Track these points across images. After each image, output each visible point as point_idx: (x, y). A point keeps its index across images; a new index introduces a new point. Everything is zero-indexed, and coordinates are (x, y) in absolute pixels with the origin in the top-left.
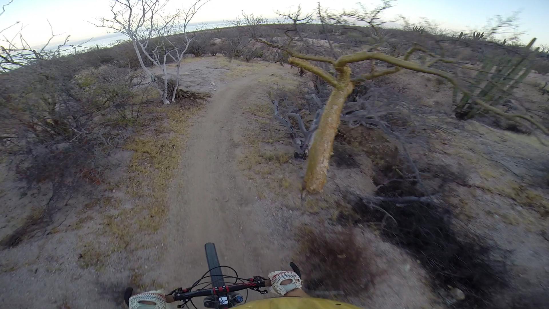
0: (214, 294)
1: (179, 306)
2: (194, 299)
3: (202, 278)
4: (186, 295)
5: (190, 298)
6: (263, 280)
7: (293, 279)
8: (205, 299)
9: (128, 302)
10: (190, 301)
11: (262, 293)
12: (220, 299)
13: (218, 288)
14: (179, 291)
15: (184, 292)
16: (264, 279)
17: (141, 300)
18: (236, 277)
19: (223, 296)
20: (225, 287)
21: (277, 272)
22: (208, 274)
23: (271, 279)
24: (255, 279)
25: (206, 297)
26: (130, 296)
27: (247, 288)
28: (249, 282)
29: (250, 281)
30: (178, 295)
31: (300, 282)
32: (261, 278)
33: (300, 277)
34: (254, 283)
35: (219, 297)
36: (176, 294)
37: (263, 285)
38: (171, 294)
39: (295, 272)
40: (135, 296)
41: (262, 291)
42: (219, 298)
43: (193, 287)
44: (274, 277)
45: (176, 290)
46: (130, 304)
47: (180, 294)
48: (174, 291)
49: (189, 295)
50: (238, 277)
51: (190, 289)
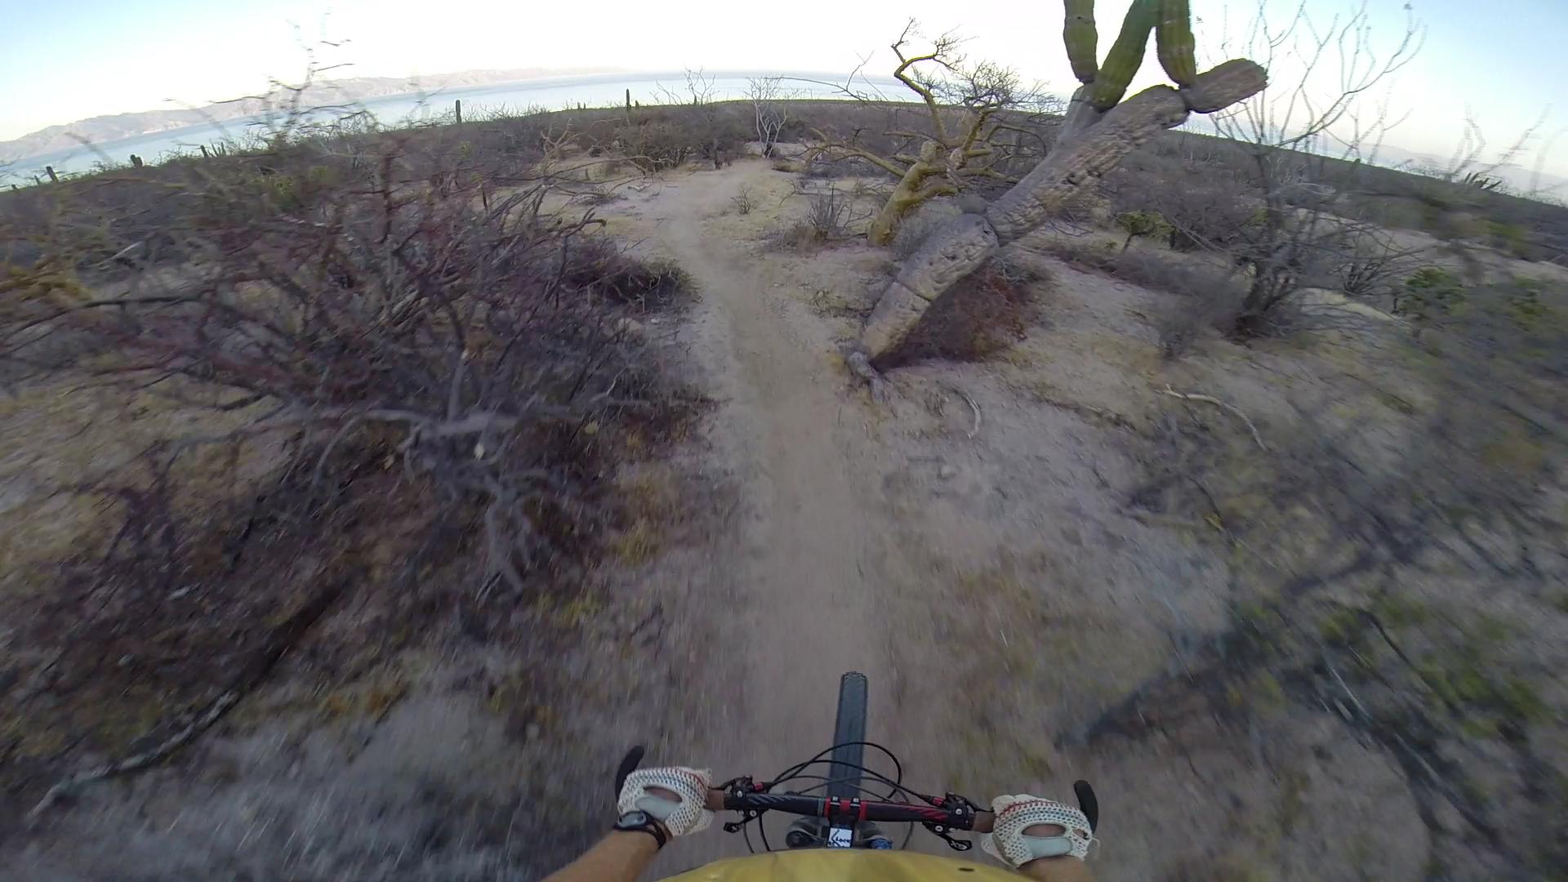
0: (823, 816)
1: (729, 827)
2: (770, 815)
3: (814, 761)
4: (755, 800)
5: (762, 809)
6: (971, 811)
7: (1069, 826)
8: (796, 823)
9: (622, 785)
10: (758, 819)
11: (953, 847)
12: (833, 831)
13: (839, 801)
14: (744, 785)
15: (753, 790)
16: (975, 810)
17: (652, 783)
18: (896, 782)
19: (842, 825)
20: (859, 803)
21: (1023, 798)
22: (828, 756)
23: (997, 812)
24: (950, 801)
25: (798, 817)
26: (632, 770)
27: (912, 820)
28: (926, 804)
29: (931, 803)
30: (740, 793)
31: (1087, 843)
32: (967, 803)
33: (1093, 828)
34: (940, 811)
35: (831, 826)
36: (734, 790)
37: (965, 823)
38: (723, 788)
39: (1083, 809)
40: (641, 772)
41: (956, 841)
42: (832, 829)
43: (777, 781)
44: (1010, 807)
45: (738, 779)
46: (624, 789)
47: (745, 793)
48: (733, 783)
49: (763, 801)
50: (901, 785)
51: (767, 787)
